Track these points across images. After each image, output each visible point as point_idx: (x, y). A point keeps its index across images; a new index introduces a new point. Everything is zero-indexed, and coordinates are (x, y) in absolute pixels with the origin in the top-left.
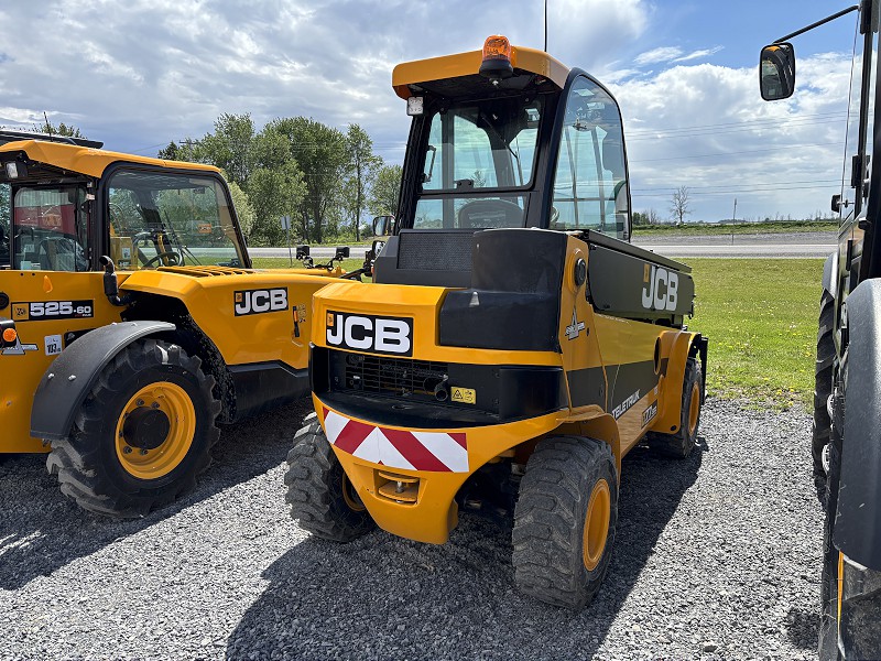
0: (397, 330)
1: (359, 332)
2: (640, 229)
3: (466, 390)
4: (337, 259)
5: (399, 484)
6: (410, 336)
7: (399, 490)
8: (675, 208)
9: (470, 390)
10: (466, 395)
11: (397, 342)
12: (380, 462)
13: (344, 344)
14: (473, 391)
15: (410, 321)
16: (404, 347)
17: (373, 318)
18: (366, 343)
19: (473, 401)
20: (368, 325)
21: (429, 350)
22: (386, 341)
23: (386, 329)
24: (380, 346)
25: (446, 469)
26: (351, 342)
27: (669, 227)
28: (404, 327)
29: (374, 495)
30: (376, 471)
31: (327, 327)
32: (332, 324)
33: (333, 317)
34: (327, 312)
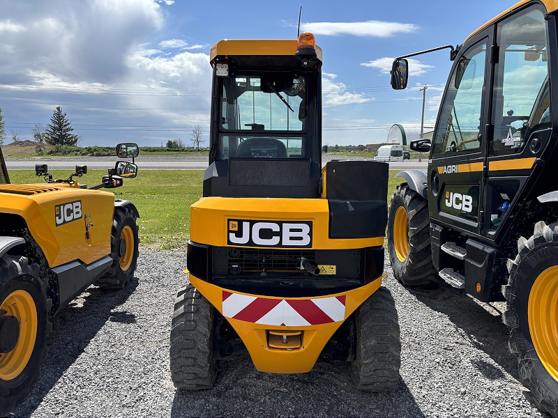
0: (300, 230)
1: (265, 234)
2: (176, 151)
3: (329, 266)
4: (76, 175)
5: (285, 337)
6: (310, 234)
7: (284, 341)
8: (194, 139)
9: (332, 266)
10: (329, 270)
11: (301, 238)
12: (283, 325)
13: (251, 242)
14: (334, 267)
15: (310, 224)
16: (306, 241)
17: (280, 224)
18: (275, 240)
19: (335, 273)
20: (276, 228)
21: (324, 242)
22: (291, 238)
23: (291, 230)
24: (286, 242)
25: (331, 321)
26: (257, 240)
27: (190, 150)
28: (306, 228)
29: (267, 349)
30: (268, 331)
31: (229, 231)
32: (236, 229)
33: (237, 223)
34: (229, 220)
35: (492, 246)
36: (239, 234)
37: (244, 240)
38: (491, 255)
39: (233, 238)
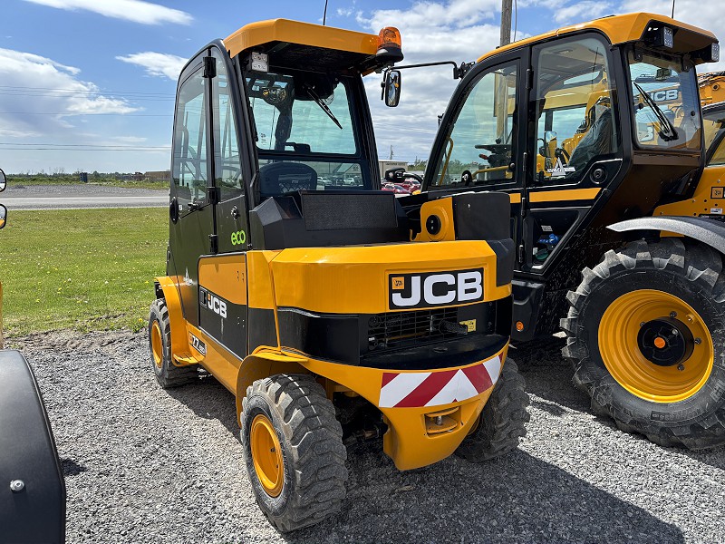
0: (473, 280)
1: (440, 289)
5: (440, 417)
6: (482, 284)
7: (439, 424)
9: (473, 321)
10: (470, 326)
11: (475, 290)
13: (423, 302)
15: (481, 270)
16: (479, 293)
17: (455, 274)
18: (450, 296)
19: (475, 329)
20: (450, 279)
22: (467, 291)
23: (467, 281)
26: (431, 299)
30: (425, 416)
31: (391, 291)
32: (402, 287)
33: (403, 279)
34: (391, 276)
35: (538, 281)
36: (406, 293)
37: (414, 300)
38: (539, 290)
39: (398, 299)
